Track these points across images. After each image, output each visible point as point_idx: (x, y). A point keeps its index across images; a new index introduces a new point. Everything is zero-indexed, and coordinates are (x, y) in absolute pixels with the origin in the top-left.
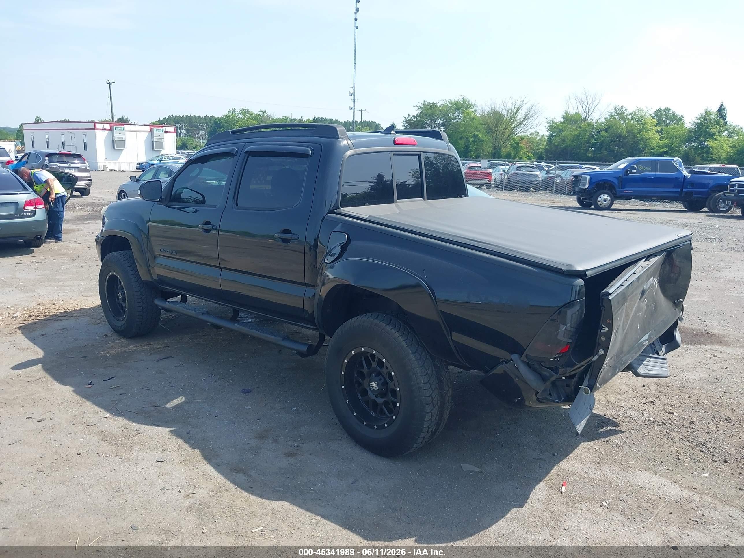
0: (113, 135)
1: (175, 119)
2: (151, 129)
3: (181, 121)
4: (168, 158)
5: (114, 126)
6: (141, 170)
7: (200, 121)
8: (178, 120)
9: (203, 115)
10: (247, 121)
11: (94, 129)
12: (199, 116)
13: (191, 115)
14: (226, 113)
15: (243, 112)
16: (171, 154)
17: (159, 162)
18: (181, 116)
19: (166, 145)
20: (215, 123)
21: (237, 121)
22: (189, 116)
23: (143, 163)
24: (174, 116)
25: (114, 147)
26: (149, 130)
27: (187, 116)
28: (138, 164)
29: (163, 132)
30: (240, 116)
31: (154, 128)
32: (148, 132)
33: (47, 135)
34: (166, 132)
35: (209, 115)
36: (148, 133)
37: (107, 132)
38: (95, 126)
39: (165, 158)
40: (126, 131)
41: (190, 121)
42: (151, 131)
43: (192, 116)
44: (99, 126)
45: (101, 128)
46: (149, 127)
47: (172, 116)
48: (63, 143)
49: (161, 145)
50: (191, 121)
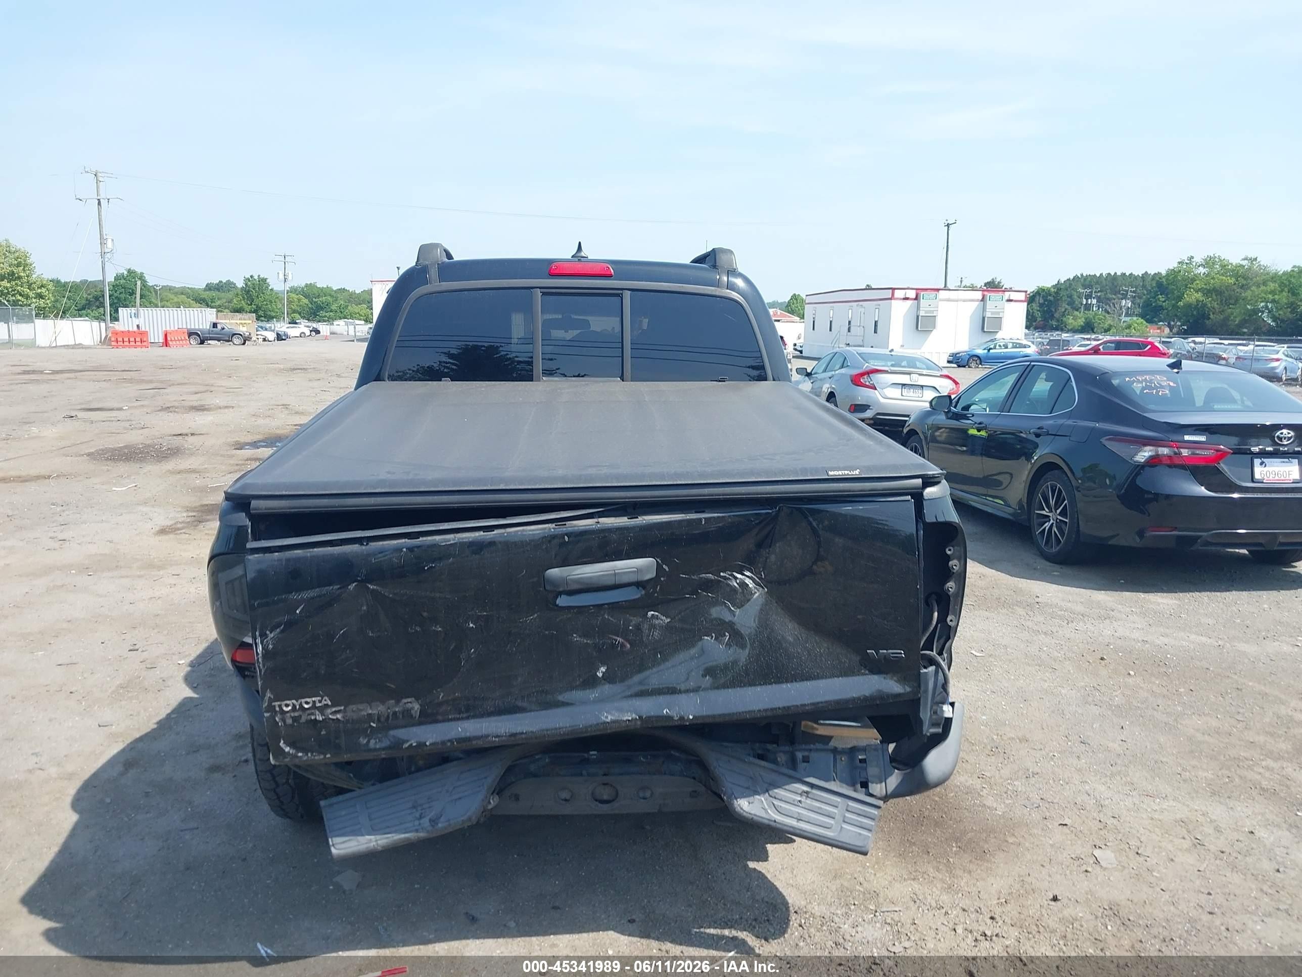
0: (918, 308)
1: (1085, 280)
2: (984, 297)
3: (1097, 283)
4: (1004, 345)
5: (922, 293)
6: (955, 366)
7: (1131, 282)
8: (1090, 282)
9: (1139, 272)
10: (1213, 278)
11: (891, 299)
12: (1131, 274)
13: (1116, 273)
14: (1173, 265)
15: (1209, 262)
16: (1011, 339)
17: (986, 351)
18: (1098, 275)
19: (1005, 323)
20: (1160, 285)
21: (1193, 280)
22: (1113, 274)
23: (959, 353)
24: (1084, 275)
25: (917, 327)
26: (981, 298)
27: (1109, 274)
28: (954, 355)
29: (1004, 300)
30: (1202, 270)
31: (989, 295)
32: (977, 300)
33: (832, 312)
34: (1009, 300)
35: (1152, 272)
36: (977, 303)
37: (909, 303)
38: (893, 294)
39: (1000, 346)
40: (941, 300)
41: (1113, 284)
42: (983, 299)
43: (1119, 273)
44: (898, 294)
45: (903, 297)
46: (981, 292)
47: (1082, 275)
48: (850, 322)
49: (998, 322)
50: (1116, 284)
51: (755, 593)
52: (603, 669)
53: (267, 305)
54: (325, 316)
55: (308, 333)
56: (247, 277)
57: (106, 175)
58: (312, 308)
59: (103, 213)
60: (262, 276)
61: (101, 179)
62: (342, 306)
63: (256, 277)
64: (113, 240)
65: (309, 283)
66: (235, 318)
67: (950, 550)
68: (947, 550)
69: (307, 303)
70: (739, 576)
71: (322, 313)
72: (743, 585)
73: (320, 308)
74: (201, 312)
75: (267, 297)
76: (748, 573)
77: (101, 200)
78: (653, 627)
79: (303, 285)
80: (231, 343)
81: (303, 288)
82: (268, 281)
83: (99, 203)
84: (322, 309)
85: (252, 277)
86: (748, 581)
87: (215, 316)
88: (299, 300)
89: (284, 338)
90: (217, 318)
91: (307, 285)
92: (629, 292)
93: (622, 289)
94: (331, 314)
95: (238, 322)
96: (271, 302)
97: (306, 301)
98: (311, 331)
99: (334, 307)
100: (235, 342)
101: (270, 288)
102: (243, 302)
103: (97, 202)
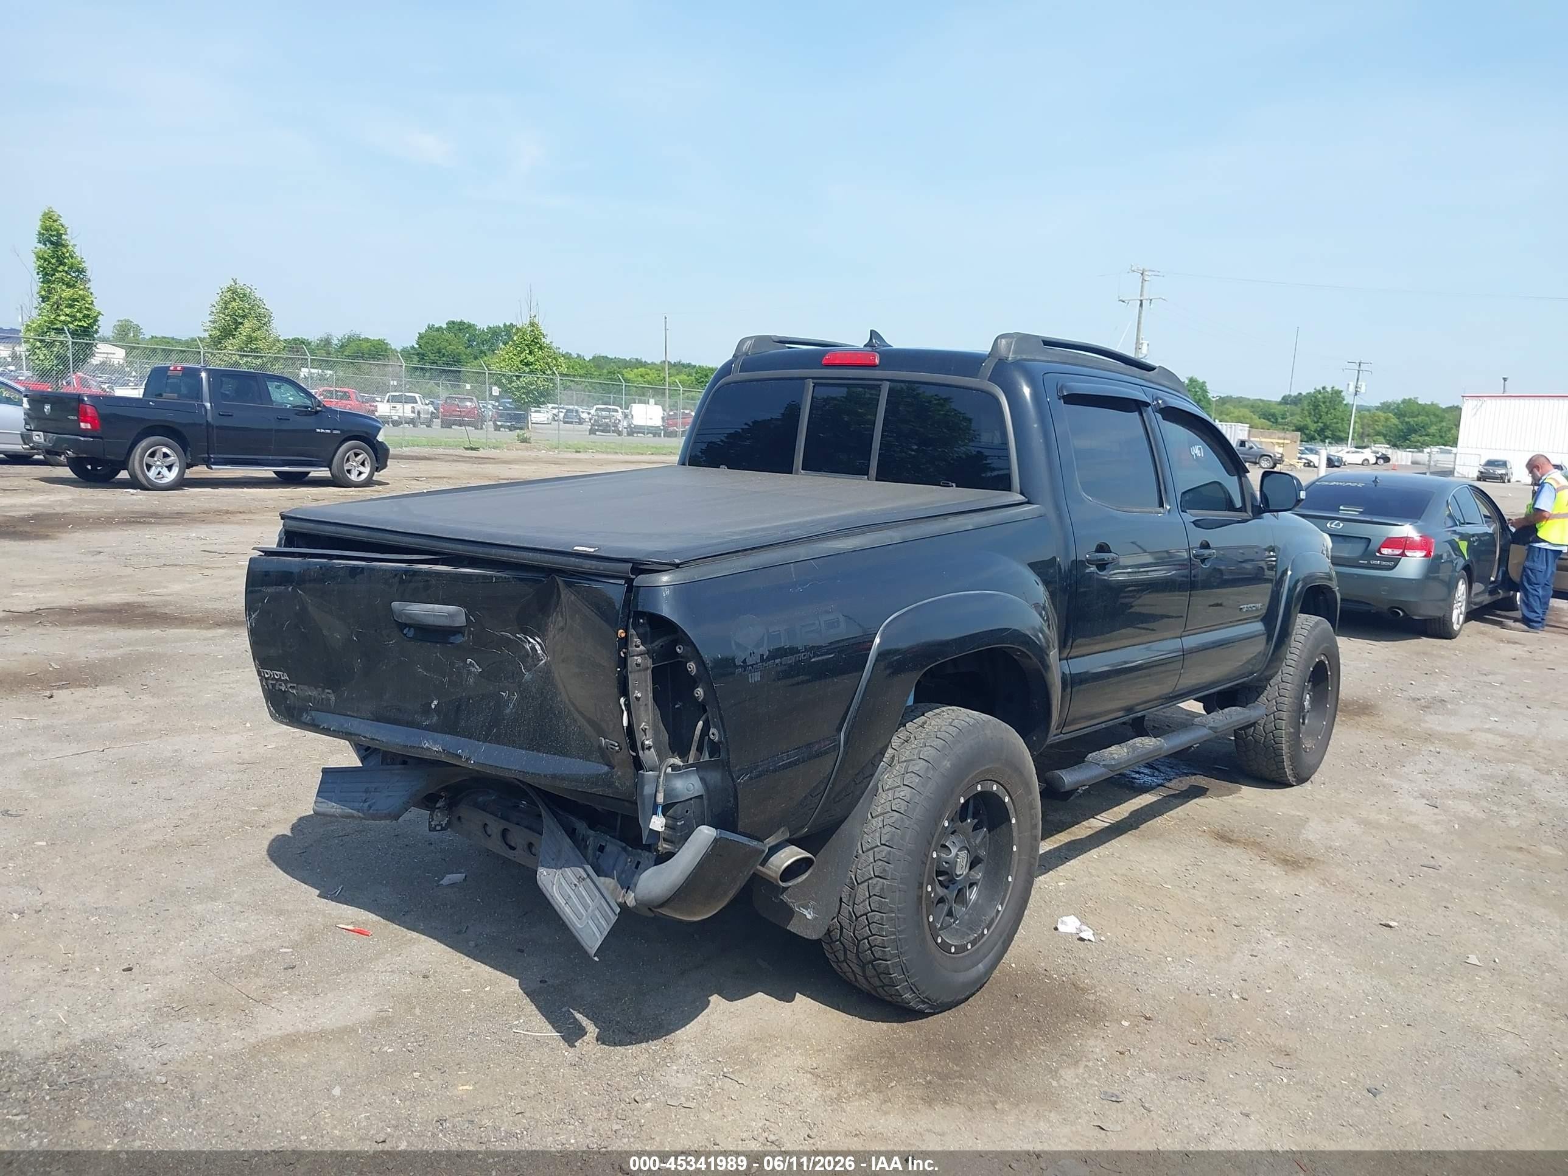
51: (542, 660)
52: (436, 702)
53: (1337, 423)
54: (1418, 441)
55: (1373, 460)
56: (1318, 388)
57: (1152, 273)
58: (1402, 430)
59: (1143, 313)
60: (1336, 388)
61: (1146, 278)
62: (1444, 429)
63: (1329, 389)
64: (1148, 345)
65: (1407, 398)
66: (1273, 436)
67: (680, 648)
68: (677, 647)
69: (1397, 423)
70: (532, 640)
71: (1414, 437)
72: (533, 648)
73: (1412, 430)
74: (1231, 428)
75: (1338, 414)
76: (538, 640)
77: (1144, 302)
78: (469, 673)
79: (1399, 401)
80: (1258, 466)
81: (1398, 405)
82: (1343, 394)
83: (1141, 305)
84: (1415, 431)
85: (1324, 388)
86: (538, 647)
87: (1246, 433)
88: (1387, 419)
89: (1336, 464)
90: (1249, 436)
91: (1404, 401)
92: (888, 383)
93: (882, 380)
94: (1426, 438)
95: (1274, 441)
96: (1342, 419)
97: (1395, 421)
98: (1378, 458)
99: (1433, 430)
100: (1263, 465)
101: (1345, 402)
102: (1308, 419)
103: (1139, 302)
